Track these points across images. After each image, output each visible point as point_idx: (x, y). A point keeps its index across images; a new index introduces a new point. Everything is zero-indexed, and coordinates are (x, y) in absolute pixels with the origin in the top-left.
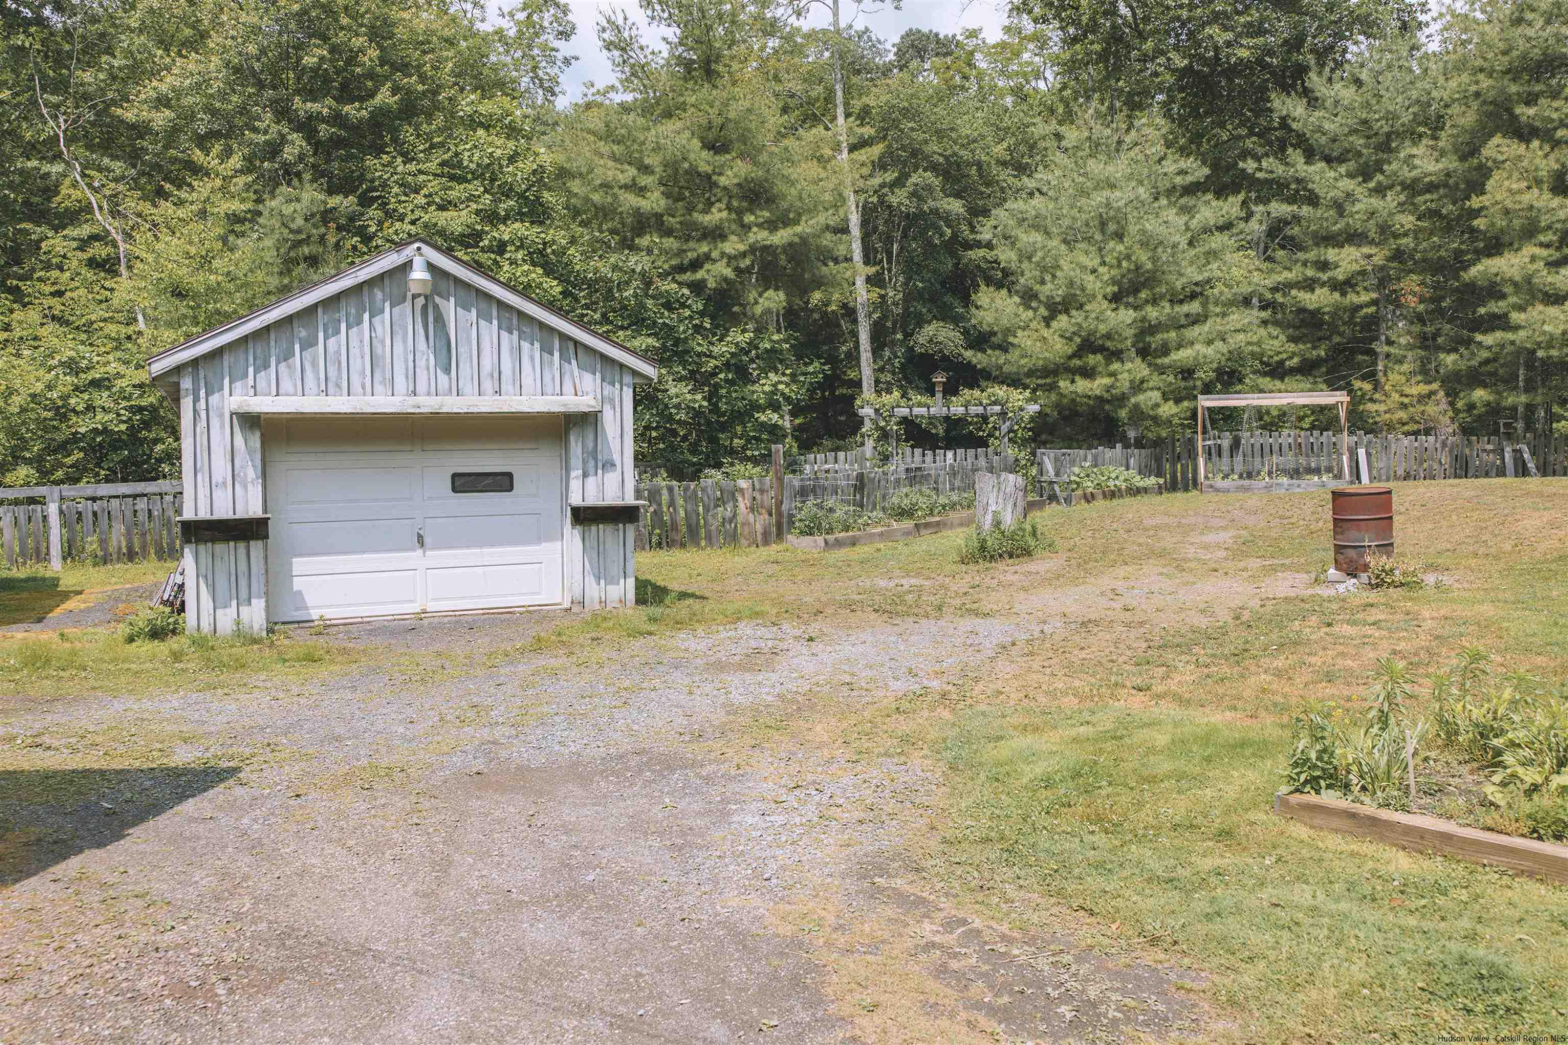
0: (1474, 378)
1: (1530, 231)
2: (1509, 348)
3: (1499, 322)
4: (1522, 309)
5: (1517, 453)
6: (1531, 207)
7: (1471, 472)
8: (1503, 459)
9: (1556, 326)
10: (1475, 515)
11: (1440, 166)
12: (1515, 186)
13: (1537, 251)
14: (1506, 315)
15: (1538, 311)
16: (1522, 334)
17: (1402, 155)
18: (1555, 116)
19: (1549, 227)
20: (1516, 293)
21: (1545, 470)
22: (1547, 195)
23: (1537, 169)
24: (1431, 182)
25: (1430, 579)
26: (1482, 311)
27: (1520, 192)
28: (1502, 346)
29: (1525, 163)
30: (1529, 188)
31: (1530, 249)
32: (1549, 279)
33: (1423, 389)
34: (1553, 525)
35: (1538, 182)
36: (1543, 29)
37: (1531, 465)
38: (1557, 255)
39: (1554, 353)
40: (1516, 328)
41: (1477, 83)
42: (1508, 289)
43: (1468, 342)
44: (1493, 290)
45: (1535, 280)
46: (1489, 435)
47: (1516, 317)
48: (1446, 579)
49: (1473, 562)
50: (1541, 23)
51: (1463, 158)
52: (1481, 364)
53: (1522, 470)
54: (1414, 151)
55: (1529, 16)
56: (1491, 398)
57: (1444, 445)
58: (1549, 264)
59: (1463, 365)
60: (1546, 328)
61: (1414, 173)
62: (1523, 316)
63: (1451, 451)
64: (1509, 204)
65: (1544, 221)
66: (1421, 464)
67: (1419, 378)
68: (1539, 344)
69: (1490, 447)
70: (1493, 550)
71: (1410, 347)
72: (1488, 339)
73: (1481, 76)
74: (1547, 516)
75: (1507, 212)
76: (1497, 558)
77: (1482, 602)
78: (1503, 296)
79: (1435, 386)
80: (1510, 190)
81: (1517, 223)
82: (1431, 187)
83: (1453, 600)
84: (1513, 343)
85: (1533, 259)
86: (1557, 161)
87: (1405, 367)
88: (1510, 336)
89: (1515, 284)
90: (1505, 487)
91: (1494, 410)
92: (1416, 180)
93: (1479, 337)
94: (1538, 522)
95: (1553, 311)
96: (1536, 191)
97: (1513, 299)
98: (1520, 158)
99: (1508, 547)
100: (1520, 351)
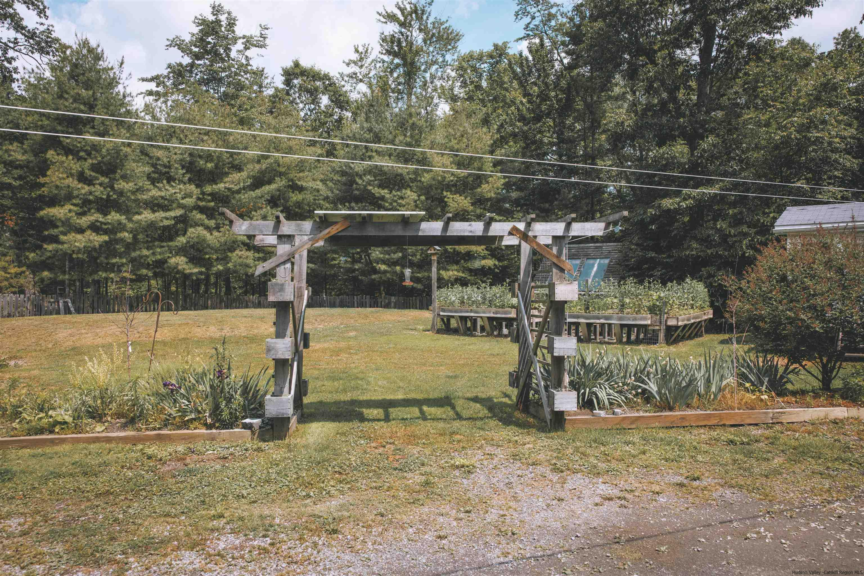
0: (44, 265)
1: (69, 197)
2: (60, 252)
3: (55, 240)
4: (65, 234)
5: (66, 303)
6: (69, 186)
7: (43, 312)
8: (59, 305)
9: (81, 243)
10: (38, 333)
11: (24, 158)
12: (61, 175)
13: (72, 207)
14: (57, 236)
15: (72, 236)
16: (65, 245)
17: (4, 148)
18: (79, 145)
19: (78, 197)
20: (62, 226)
21: (79, 311)
22: (76, 182)
23: (71, 169)
24: (20, 164)
25: (12, 363)
26: (46, 233)
27: (64, 179)
28: (57, 251)
29: (65, 165)
30: (68, 177)
31: (68, 207)
32: (78, 221)
33: (18, 270)
34: (71, 335)
35: (72, 175)
36: (72, 103)
37: (72, 309)
38: (81, 210)
39: (80, 256)
40: (63, 243)
41: (42, 121)
42: (59, 224)
43: (40, 247)
44: (52, 223)
45: (72, 221)
46: (51, 294)
47: (62, 238)
48: (20, 362)
49: (34, 354)
50: (71, 101)
51: (36, 155)
52: (47, 259)
53: (68, 311)
54: (10, 147)
55: (66, 96)
56: (52, 276)
57: (29, 299)
58: (77, 214)
59: (37, 259)
60: (76, 244)
61: (11, 158)
62: (65, 238)
63: (32, 303)
64: (58, 183)
65: (75, 193)
66: (17, 309)
67: (16, 264)
68: (73, 251)
69: (52, 300)
70: (44, 348)
71: (10, 247)
72: (50, 247)
73: (44, 118)
74: (70, 331)
75: (57, 187)
76: (44, 351)
77: (35, 369)
78: (57, 227)
79: (24, 269)
80: (58, 177)
81: (63, 192)
82: (20, 167)
83: (22, 370)
84: (61, 250)
85: (70, 211)
86: (80, 166)
87: (8, 258)
88: (60, 247)
89: (62, 222)
90: (55, 319)
91: (54, 282)
92: (11, 162)
93: (45, 246)
94: (65, 335)
95: (79, 237)
96: (71, 179)
97: (61, 229)
98: (63, 162)
99: (50, 346)
100: (65, 254)
